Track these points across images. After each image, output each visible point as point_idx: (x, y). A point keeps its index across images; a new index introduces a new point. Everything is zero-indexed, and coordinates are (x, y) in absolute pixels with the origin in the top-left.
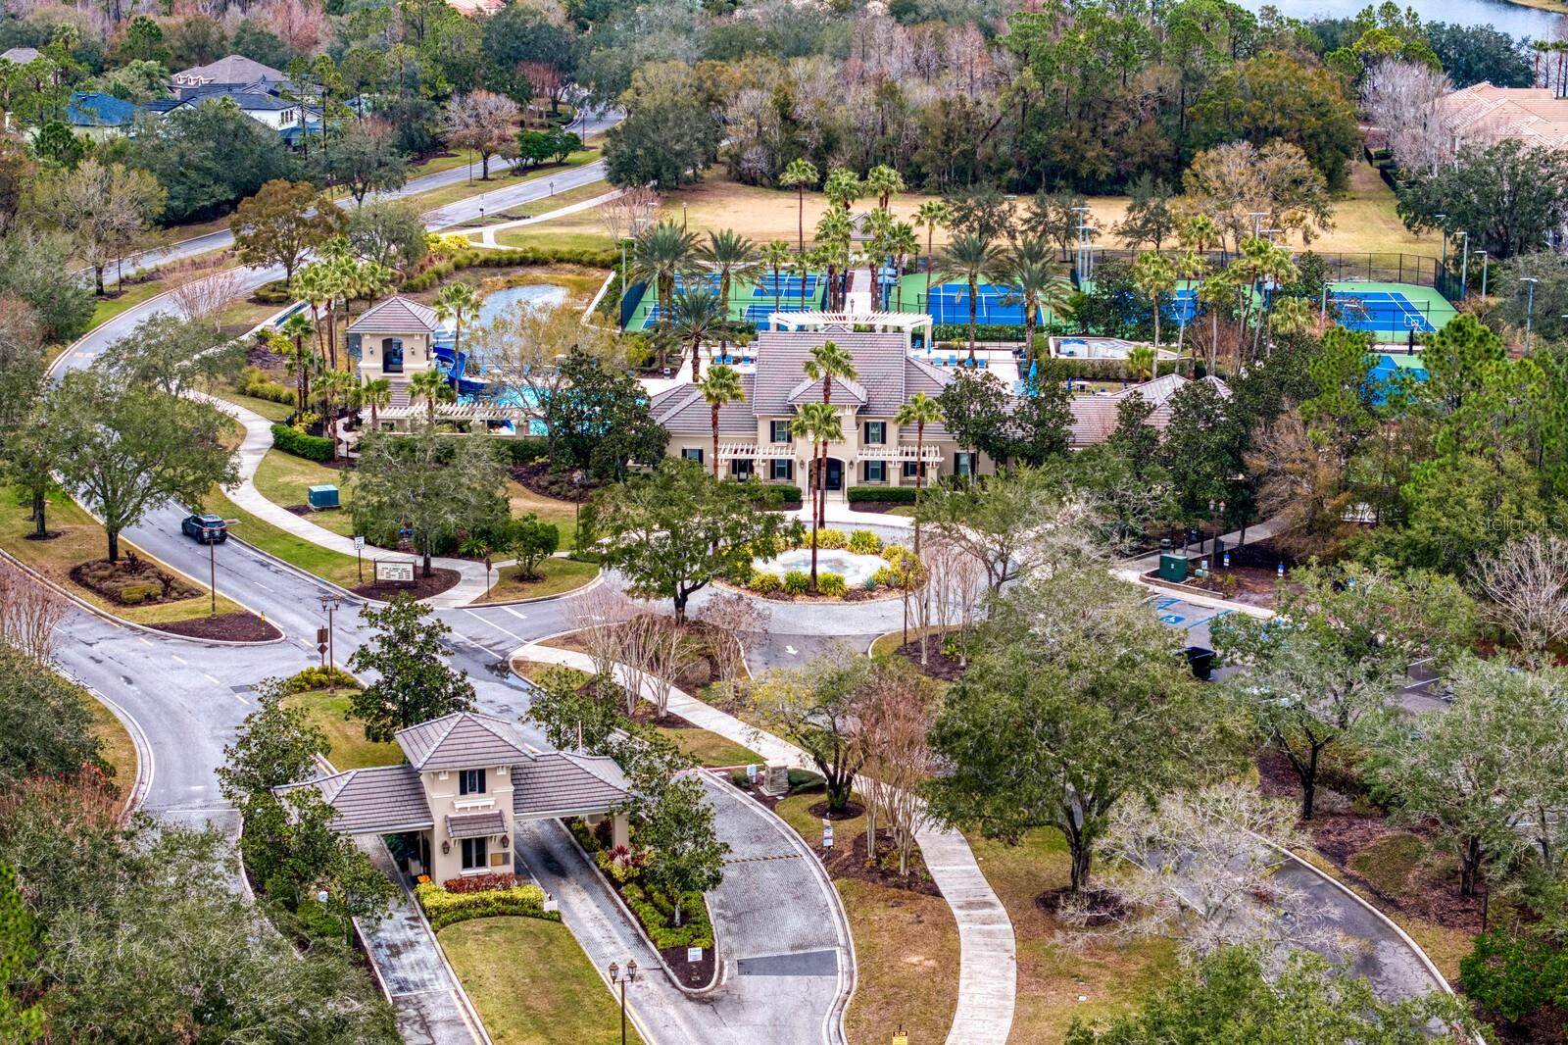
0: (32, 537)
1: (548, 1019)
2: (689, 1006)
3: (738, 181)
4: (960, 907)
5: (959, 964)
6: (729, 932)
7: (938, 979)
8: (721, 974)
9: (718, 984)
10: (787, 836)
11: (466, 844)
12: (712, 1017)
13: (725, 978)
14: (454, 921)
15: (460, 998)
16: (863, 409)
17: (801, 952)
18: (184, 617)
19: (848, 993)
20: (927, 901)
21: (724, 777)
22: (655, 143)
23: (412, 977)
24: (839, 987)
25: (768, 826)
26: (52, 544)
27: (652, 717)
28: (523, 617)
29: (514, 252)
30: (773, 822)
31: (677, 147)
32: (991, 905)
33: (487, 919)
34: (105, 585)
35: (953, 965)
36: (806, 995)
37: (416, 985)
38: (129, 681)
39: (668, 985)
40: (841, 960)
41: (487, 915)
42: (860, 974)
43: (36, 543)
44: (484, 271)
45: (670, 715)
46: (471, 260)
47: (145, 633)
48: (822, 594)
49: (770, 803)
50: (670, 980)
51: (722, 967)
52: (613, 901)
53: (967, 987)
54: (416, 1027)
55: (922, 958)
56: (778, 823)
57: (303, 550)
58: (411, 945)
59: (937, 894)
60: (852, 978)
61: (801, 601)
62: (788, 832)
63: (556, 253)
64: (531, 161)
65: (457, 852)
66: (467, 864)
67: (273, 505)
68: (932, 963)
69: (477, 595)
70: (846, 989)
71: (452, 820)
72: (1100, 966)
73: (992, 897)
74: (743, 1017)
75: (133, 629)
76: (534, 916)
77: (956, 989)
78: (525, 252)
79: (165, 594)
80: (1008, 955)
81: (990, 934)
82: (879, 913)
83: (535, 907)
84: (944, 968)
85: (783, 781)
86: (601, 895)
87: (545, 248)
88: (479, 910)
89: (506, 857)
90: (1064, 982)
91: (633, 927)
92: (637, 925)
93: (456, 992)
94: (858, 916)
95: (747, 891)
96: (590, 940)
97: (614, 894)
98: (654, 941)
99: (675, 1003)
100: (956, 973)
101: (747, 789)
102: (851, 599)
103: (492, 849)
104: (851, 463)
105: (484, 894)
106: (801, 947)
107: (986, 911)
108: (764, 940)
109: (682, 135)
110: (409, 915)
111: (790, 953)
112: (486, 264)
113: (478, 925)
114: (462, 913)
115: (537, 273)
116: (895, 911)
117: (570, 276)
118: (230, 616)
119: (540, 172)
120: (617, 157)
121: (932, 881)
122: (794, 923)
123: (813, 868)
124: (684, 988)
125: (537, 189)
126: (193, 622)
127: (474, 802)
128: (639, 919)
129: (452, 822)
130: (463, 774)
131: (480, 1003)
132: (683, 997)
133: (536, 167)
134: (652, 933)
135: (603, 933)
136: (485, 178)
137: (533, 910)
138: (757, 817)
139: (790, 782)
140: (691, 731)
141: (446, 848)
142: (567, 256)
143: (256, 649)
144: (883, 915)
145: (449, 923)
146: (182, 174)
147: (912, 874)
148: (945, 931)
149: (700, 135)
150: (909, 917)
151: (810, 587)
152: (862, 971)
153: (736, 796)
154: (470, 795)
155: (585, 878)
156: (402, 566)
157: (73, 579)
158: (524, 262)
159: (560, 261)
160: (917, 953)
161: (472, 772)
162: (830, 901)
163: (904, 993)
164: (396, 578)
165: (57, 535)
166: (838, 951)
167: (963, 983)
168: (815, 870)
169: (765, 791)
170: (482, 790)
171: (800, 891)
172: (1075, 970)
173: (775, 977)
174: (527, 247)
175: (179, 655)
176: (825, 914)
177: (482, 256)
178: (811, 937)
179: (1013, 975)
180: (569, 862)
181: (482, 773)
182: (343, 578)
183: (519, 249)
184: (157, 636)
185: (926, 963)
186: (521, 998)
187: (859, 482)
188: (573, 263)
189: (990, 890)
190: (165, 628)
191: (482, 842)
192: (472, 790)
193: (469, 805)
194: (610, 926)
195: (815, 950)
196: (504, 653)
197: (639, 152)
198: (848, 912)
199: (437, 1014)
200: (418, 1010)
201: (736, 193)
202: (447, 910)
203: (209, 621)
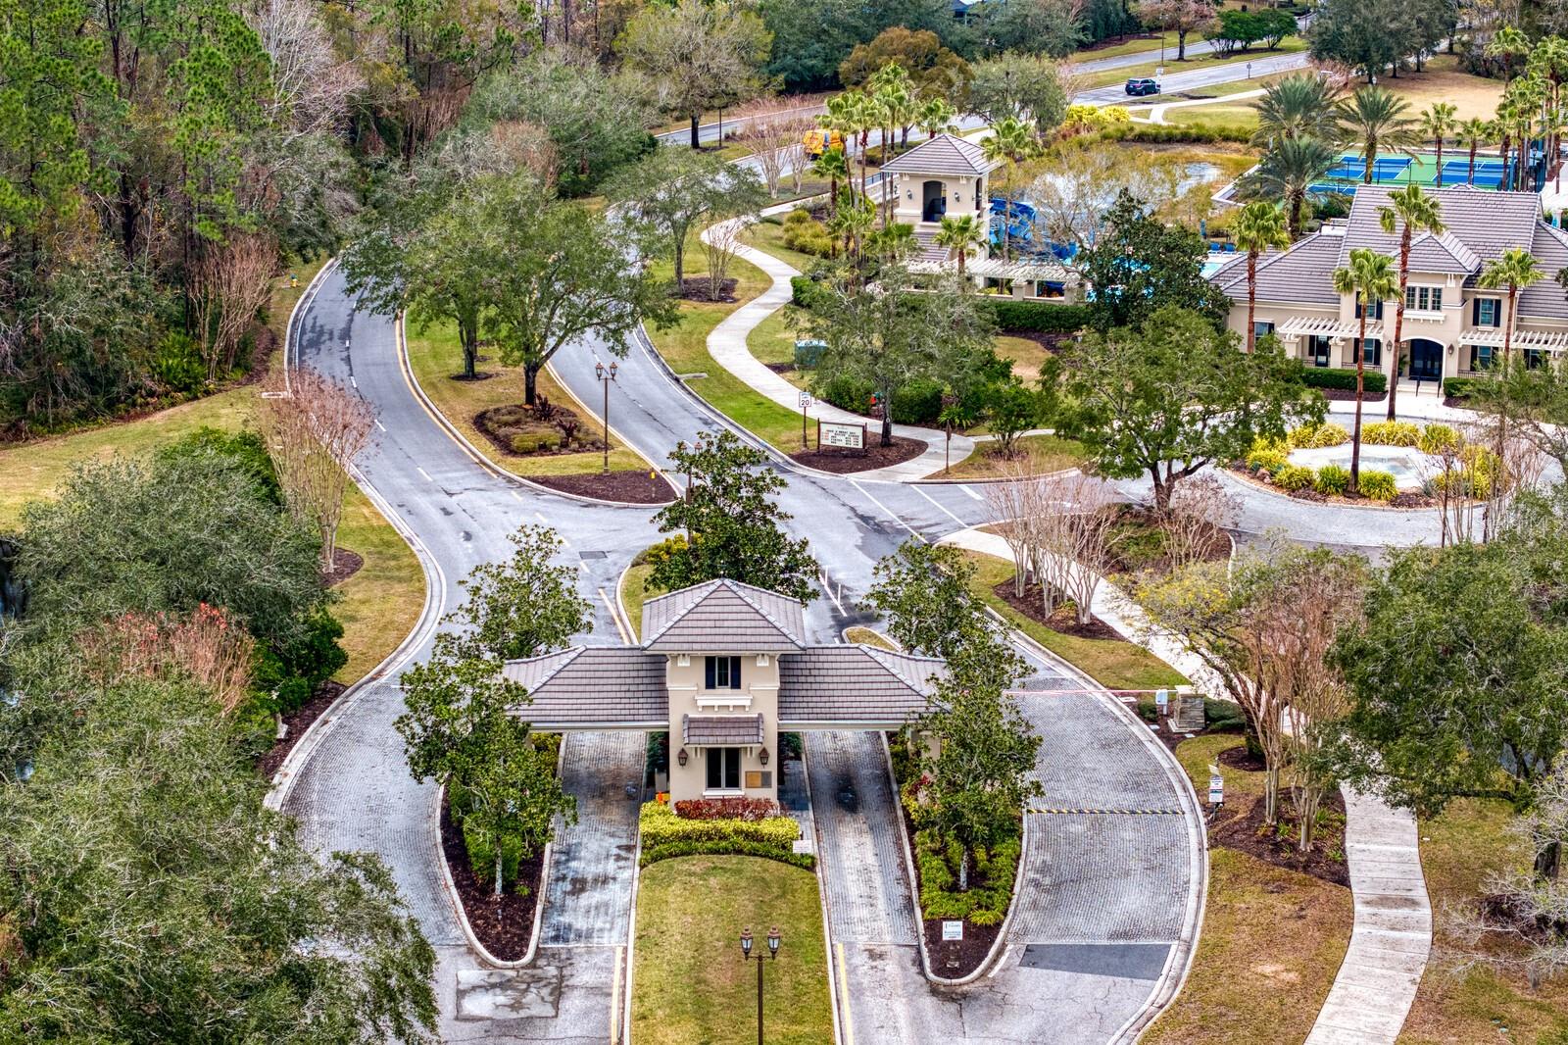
0: (458, 378)
1: (717, 1000)
2: (928, 1003)
3: (1470, 72)
4: (1368, 903)
5: (1331, 983)
6: (1034, 905)
7: (1289, 1001)
8: (995, 961)
9: (983, 975)
10: (1177, 787)
11: (713, 755)
12: (953, 1022)
13: (997, 968)
14: (671, 855)
15: (624, 960)
16: (1470, 281)
17: (1122, 942)
18: (573, 471)
19: (1161, 1007)
20: (1324, 890)
21: (1129, 704)
22: (1365, 20)
23: (580, 924)
24: (1152, 997)
25: (1159, 771)
26: (475, 385)
27: (1072, 623)
28: (978, 497)
29: (1176, 128)
30: (1166, 765)
31: (1392, 26)
32: (1413, 903)
33: (714, 858)
34: (503, 431)
35: (1322, 983)
36: (1099, 1004)
37: (579, 936)
38: (468, 537)
39: (915, 970)
40: (1174, 958)
41: (717, 852)
42: (1188, 982)
43: (458, 384)
44: (1138, 147)
45: (1094, 621)
46: (1124, 134)
47: (521, 485)
48: (1363, 496)
49: (1172, 740)
50: (921, 964)
51: (1000, 952)
52: (901, 849)
53: (1330, 1017)
54: (545, 992)
55: (1280, 967)
56: (1173, 769)
57: (762, 409)
58: (604, 880)
59: (1343, 880)
60: (1176, 986)
61: (1336, 502)
62: (1181, 781)
63: (1223, 130)
64: (1238, 45)
65: (700, 765)
66: (713, 782)
67: (756, 362)
68: (1292, 976)
69: (935, 470)
70: (1161, 1001)
71: (692, 721)
72: (1541, 1008)
73: (1421, 893)
74: (995, 1026)
75: (510, 480)
76: (778, 858)
77: (1312, 1019)
78: (1189, 127)
79: (564, 445)
80: (1408, 976)
81: (1395, 945)
82: (1250, 899)
83: (784, 847)
84: (1306, 985)
85: (1197, 713)
86: (888, 839)
87: (1210, 125)
88: (709, 844)
89: (766, 777)
90: (1477, 1024)
91: (908, 885)
92: (914, 884)
93: (625, 949)
94: (1220, 900)
95: (1086, 852)
96: (842, 899)
97: (905, 840)
98: (923, 908)
99: (911, 999)
100: (1321, 996)
101: (1150, 721)
102: (1401, 504)
103: (748, 765)
104: (1451, 348)
105: (722, 824)
106: (1125, 935)
107: (1405, 912)
108: (1078, 922)
109: (1400, 14)
110: (624, 842)
111: (1106, 942)
112: (1142, 138)
113: (697, 864)
114: (685, 846)
115: (1199, 151)
116: (1271, 899)
117: (1235, 156)
118: (626, 473)
119: (1246, 56)
120: (1320, 34)
121: (1344, 863)
122: (1132, 901)
123: (1192, 831)
124: (931, 976)
125: (1235, 72)
126: (580, 477)
127: (723, 699)
128: (918, 877)
129: (691, 724)
130: (710, 661)
131: (642, 969)
132: (927, 988)
133: (1244, 51)
134: (925, 896)
135: (864, 890)
136: (1181, 58)
137: (780, 851)
138: (1150, 757)
139: (1207, 717)
140: (1113, 644)
141: (683, 758)
142: (1235, 134)
143: (635, 513)
144: (1254, 904)
145: (662, 857)
146: (824, 31)
147: (1318, 850)
148: (1330, 933)
149: (1423, 15)
150: (1289, 908)
151: (1349, 486)
152: (1194, 975)
153: (1134, 729)
154: (720, 690)
155: (879, 817)
156: (850, 429)
157: (475, 423)
158: (1186, 139)
159: (1227, 139)
160: (1276, 959)
161: (723, 660)
162: (1195, 877)
163: (1233, 1015)
164: (842, 444)
165: (488, 376)
166: (1174, 945)
167: (1327, 1009)
168: (1193, 830)
169: (1173, 725)
170: (736, 685)
171: (1159, 862)
172: (1500, 1010)
173: (1067, 974)
174: (1191, 123)
175: (542, 513)
176: (1179, 894)
177: (1137, 130)
178: (1144, 924)
179: (1405, 1007)
180: (870, 793)
181: (736, 661)
182: (788, 442)
183: (1182, 126)
184: (533, 490)
185: (1285, 976)
186: (697, 967)
187: (1460, 371)
188: (1241, 141)
189: (1422, 883)
190: (545, 481)
191: (734, 755)
192: (723, 682)
193: (716, 703)
194: (878, 880)
195: (1142, 942)
196: (933, 537)
197: (1346, 29)
198: (1211, 894)
199: (584, 975)
200: (560, 969)
201: (1461, 83)
202: (666, 840)
203: (599, 478)
